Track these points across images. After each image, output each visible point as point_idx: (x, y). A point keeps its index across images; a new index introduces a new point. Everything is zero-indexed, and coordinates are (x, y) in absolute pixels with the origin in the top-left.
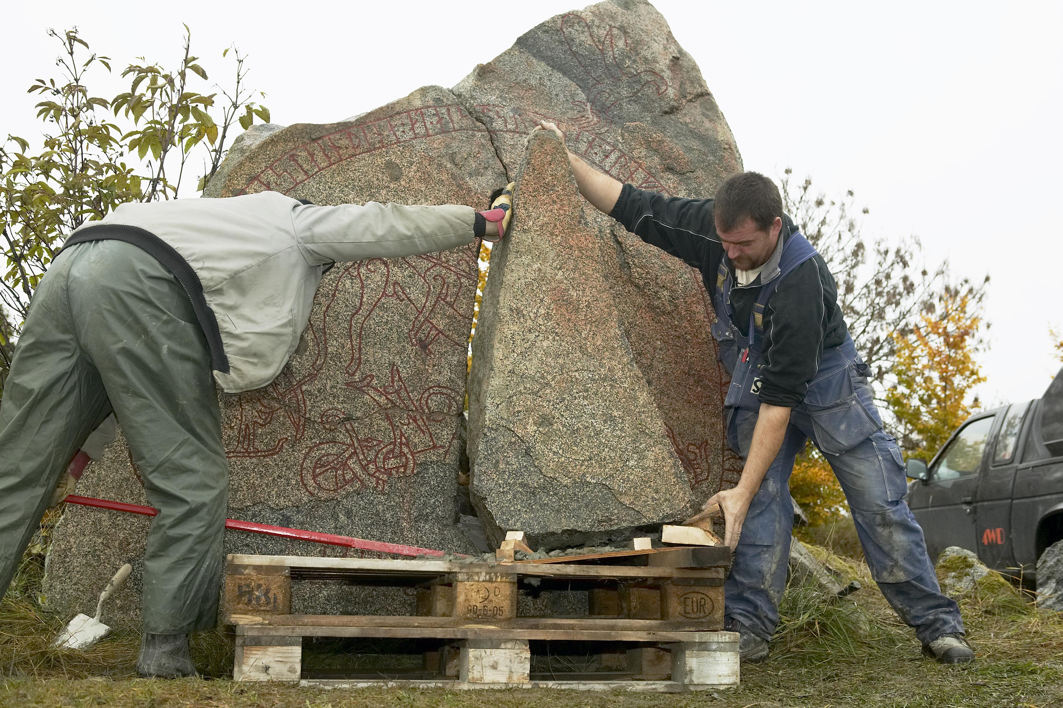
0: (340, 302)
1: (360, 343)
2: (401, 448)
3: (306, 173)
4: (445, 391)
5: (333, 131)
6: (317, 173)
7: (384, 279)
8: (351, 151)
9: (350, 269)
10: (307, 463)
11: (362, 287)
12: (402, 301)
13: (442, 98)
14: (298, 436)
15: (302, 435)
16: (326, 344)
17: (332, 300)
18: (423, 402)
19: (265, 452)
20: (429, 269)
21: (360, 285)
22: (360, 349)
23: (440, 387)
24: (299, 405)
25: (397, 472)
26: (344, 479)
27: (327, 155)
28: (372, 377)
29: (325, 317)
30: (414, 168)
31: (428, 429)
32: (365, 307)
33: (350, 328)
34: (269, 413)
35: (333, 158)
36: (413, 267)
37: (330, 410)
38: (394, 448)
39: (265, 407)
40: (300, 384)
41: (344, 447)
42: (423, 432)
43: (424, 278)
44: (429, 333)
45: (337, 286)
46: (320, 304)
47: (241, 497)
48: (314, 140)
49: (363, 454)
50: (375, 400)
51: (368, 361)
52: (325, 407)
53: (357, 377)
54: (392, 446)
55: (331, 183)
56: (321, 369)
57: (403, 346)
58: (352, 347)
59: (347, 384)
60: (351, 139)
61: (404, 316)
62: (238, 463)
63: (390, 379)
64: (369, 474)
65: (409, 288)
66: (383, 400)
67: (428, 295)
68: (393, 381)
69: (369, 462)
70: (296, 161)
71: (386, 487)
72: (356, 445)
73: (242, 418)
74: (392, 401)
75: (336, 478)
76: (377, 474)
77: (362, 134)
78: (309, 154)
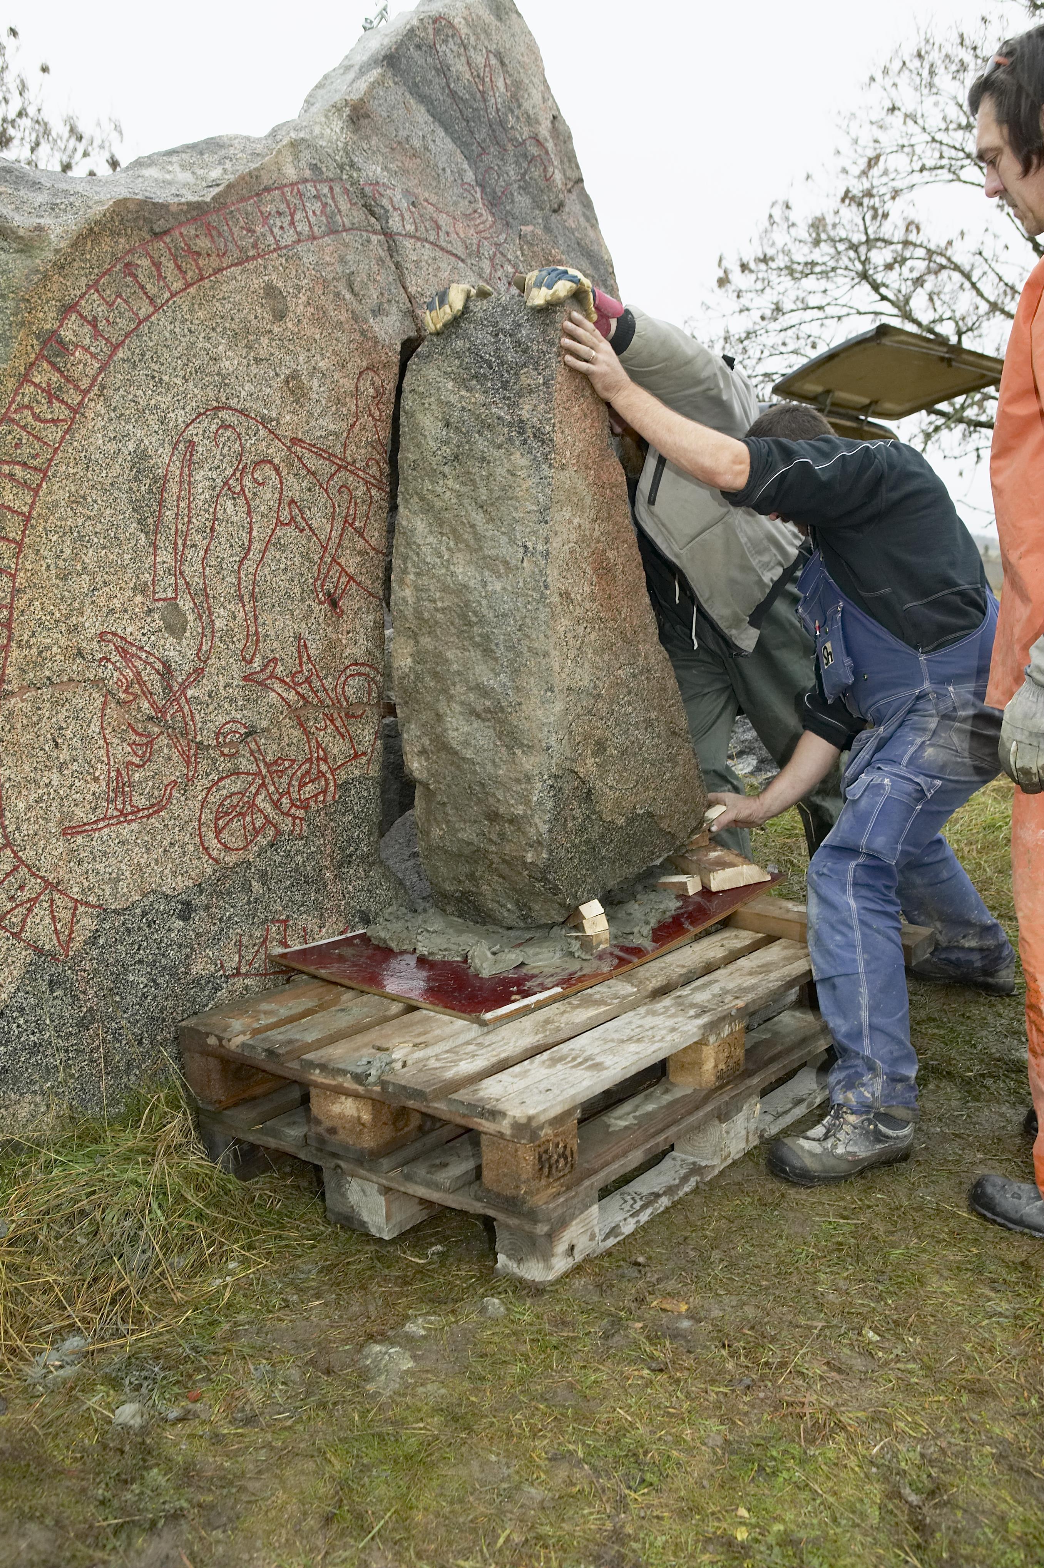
0: (223, 540)
1: (255, 607)
2: (318, 765)
3: (152, 301)
4: (363, 669)
5: (183, 219)
6: (167, 301)
7: (277, 495)
8: (215, 262)
9: (231, 482)
10: (207, 816)
11: (249, 513)
12: (302, 531)
13: (319, 164)
14: (191, 774)
15: (196, 771)
16: (210, 615)
17: (212, 539)
18: (339, 690)
19: (148, 809)
20: (333, 475)
21: (245, 509)
22: (256, 617)
23: (356, 664)
24: (186, 724)
25: (316, 802)
26: (254, 828)
27: (179, 267)
28: (275, 661)
29: (204, 569)
30: (303, 298)
31: (348, 731)
32: (256, 546)
33: (239, 584)
34: (146, 745)
35: (190, 274)
36: (313, 474)
37: (227, 723)
38: (311, 768)
39: (140, 735)
40: (184, 688)
41: (250, 778)
42: (343, 736)
43: (326, 490)
44: (338, 581)
45: (215, 512)
46: (195, 546)
47: (125, 890)
48: (157, 235)
49: (274, 784)
50: (283, 698)
51: (268, 636)
52: (221, 720)
53: (256, 665)
54: (308, 765)
55: (191, 323)
56: (208, 658)
57: (309, 606)
58: (246, 615)
59: (245, 678)
60: (212, 237)
61: (306, 557)
62: (114, 836)
63: (297, 661)
64: (282, 813)
65: (309, 509)
66: (291, 696)
67: (333, 519)
68: (301, 665)
69: (282, 795)
70: (135, 277)
71: (305, 828)
72: (264, 771)
73: (109, 760)
74: (303, 697)
75: (245, 828)
76: (293, 811)
77: (226, 228)
78: (154, 264)
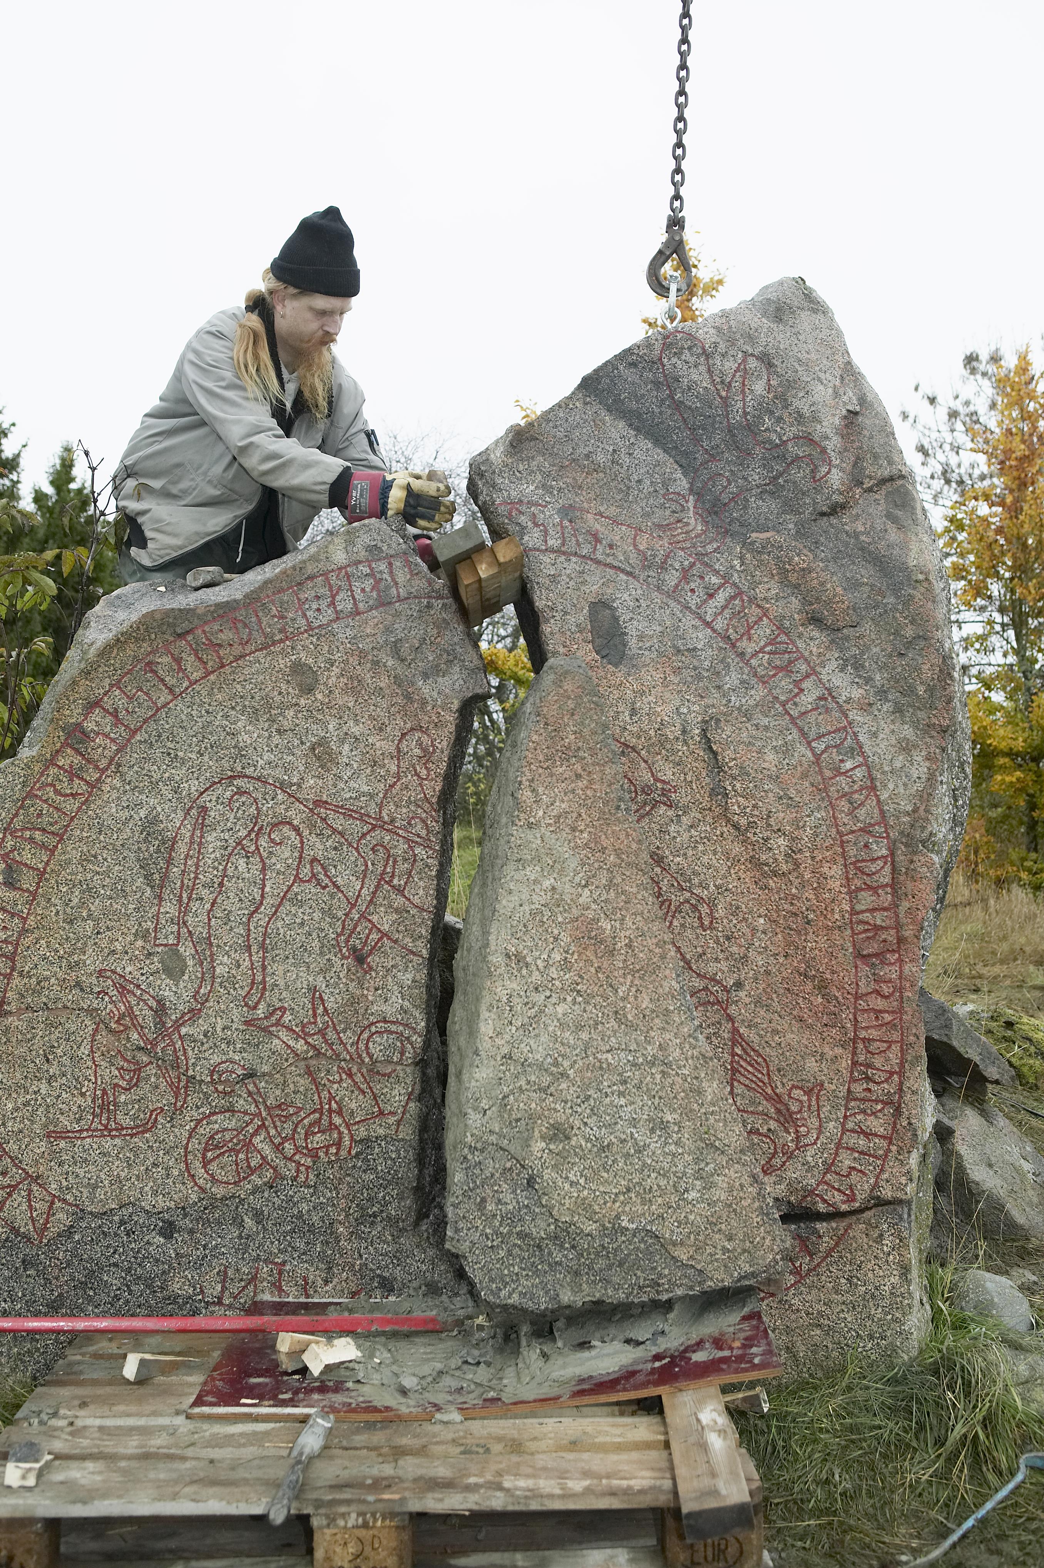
0: (231, 895)
1: (264, 958)
2: (330, 1117)
3: (171, 690)
4: (393, 1028)
5: (210, 618)
6: (187, 689)
7: (297, 854)
8: (237, 650)
9: (244, 842)
10: (194, 1145)
11: (263, 870)
12: (324, 888)
13: (380, 544)
14: (179, 1104)
15: (185, 1102)
16: (213, 961)
17: (220, 893)
18: (362, 1046)
19: (132, 1128)
20: (364, 835)
21: (260, 866)
22: (264, 968)
23: (385, 1022)
24: (178, 1058)
25: (327, 1153)
26: (249, 1166)
27: (200, 659)
28: (283, 1010)
29: (209, 920)
30: (336, 670)
31: (370, 1088)
32: (268, 901)
33: (248, 935)
34: (134, 1071)
35: (210, 664)
36: (340, 833)
37: (223, 1062)
38: (320, 1119)
39: (129, 1062)
40: (177, 1024)
41: (247, 1118)
42: (364, 1093)
43: (357, 849)
44: (368, 937)
45: (225, 869)
46: (202, 899)
47: (102, 1197)
48: (181, 636)
49: (276, 1127)
50: (289, 1046)
51: (277, 985)
52: (216, 1059)
53: (260, 1012)
54: (317, 1115)
55: (210, 705)
56: (207, 1001)
57: (329, 960)
58: (252, 964)
59: (246, 1023)
60: (236, 628)
61: (328, 912)
62: (95, 1146)
63: (310, 1012)
64: (285, 1158)
65: (335, 867)
66: (300, 1046)
67: (365, 876)
68: (315, 1015)
69: (285, 1140)
70: (155, 672)
71: (311, 1176)
72: (264, 1114)
73: (96, 1078)
74: (314, 1047)
75: (237, 1165)
76: (297, 1157)
77: (253, 619)
78: (174, 659)
